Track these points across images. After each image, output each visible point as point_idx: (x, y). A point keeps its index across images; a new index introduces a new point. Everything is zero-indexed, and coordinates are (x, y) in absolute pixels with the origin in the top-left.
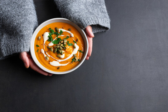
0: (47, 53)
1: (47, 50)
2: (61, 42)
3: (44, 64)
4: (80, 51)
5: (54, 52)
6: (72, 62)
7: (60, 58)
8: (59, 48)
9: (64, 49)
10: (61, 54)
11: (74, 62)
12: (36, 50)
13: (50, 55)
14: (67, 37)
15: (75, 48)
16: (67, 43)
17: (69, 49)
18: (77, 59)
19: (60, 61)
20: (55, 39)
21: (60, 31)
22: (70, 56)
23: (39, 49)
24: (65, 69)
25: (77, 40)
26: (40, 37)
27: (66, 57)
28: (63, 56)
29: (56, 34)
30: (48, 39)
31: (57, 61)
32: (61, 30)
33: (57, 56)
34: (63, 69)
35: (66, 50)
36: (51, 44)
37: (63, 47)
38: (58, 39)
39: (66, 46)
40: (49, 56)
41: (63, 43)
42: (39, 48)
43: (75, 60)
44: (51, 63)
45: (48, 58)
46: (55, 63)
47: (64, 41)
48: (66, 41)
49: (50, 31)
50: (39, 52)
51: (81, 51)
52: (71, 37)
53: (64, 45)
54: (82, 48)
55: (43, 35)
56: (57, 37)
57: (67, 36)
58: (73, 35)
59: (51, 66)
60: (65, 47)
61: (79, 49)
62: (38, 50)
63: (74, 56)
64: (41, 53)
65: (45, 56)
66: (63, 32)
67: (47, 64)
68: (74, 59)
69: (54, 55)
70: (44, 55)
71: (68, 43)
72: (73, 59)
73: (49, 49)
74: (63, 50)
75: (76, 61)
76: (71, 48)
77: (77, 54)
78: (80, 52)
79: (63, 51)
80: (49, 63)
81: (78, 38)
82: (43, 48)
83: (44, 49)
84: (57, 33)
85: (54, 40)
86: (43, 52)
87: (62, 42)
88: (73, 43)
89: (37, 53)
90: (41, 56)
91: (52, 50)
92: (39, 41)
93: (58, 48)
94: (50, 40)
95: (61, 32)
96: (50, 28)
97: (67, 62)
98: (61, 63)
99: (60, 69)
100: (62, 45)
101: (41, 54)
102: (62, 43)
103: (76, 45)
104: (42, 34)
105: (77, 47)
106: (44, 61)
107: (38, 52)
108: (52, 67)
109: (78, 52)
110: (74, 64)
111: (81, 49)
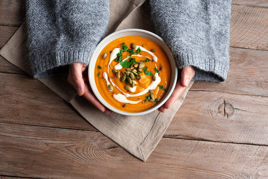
0: (111, 80)
1: (111, 75)
2: (133, 66)
3: (105, 95)
4: (160, 86)
5: (121, 79)
6: (145, 101)
7: (129, 91)
8: (130, 76)
9: (137, 78)
10: (131, 86)
11: (149, 101)
12: (97, 73)
13: (115, 83)
14: (147, 60)
15: (154, 80)
16: (143, 69)
17: (144, 80)
18: (154, 98)
19: (128, 95)
20: (125, 60)
21: (136, 49)
22: (144, 92)
23: (101, 73)
24: (134, 109)
25: (160, 69)
26: (106, 55)
27: (138, 91)
28: (133, 89)
29: (130, 52)
30: (116, 58)
31: (123, 94)
32: (139, 49)
33: (125, 88)
34: (131, 109)
35: (140, 81)
36: (119, 67)
37: (135, 75)
38: (131, 60)
39: (140, 74)
40: (114, 85)
41: (137, 69)
42: (100, 70)
43: (151, 98)
44: (115, 96)
45: (112, 88)
46: (121, 98)
47: (139, 64)
48: (142, 66)
49: (123, 47)
50: (101, 76)
51: (162, 87)
52: (153, 61)
53: (138, 71)
54: (166, 82)
55: (111, 52)
56: (130, 56)
57: (147, 58)
58: (156, 59)
59: (114, 100)
60: (139, 76)
61: (160, 83)
62: (99, 73)
63: (150, 91)
64: (103, 78)
65: (108, 83)
66: (142, 51)
67: (109, 96)
68: (149, 97)
69: (121, 85)
70: (106, 82)
71: (145, 70)
72: (147, 97)
73: (115, 74)
74: (134, 80)
75: (152, 100)
76: (148, 80)
77: (155, 90)
78: (160, 88)
79: (135, 82)
80: (112, 96)
81: (163, 65)
82: (106, 71)
83: (107, 73)
84: (131, 50)
85: (123, 61)
86: (106, 77)
87: (136, 66)
88: (153, 71)
89: (97, 78)
90: (103, 83)
91: (119, 76)
92: (103, 60)
93: (128, 75)
94: (118, 60)
95: (139, 51)
96: (124, 43)
97: (138, 99)
98: (129, 98)
99: (126, 108)
100: (135, 71)
101: (102, 80)
102: (135, 68)
103: (157, 75)
104: (110, 50)
105: (158, 80)
106: (106, 91)
107: (99, 75)
108: (116, 102)
109: (157, 88)
110: (147, 104)
111: (162, 84)
